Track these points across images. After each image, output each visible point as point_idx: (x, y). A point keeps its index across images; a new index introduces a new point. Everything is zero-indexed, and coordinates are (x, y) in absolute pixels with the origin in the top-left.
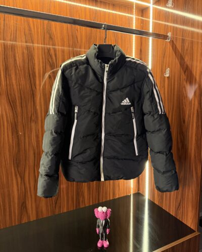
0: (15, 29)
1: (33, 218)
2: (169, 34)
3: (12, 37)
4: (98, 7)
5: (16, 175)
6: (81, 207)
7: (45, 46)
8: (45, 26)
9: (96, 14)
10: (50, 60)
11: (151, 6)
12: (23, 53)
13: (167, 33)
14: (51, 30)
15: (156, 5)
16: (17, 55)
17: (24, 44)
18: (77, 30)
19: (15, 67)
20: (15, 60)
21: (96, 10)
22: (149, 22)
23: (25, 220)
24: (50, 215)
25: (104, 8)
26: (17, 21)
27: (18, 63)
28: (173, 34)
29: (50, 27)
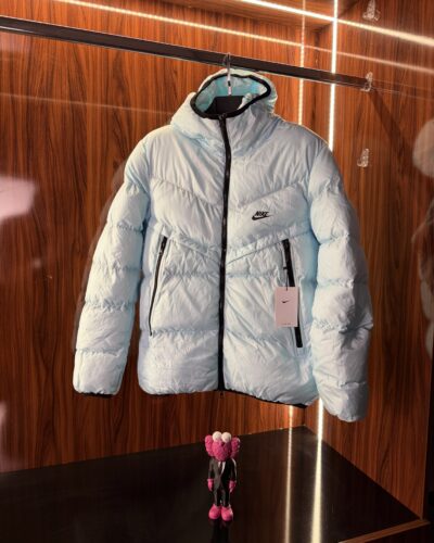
0: (50, 71)
1: (67, 457)
2: (369, 77)
3: (44, 84)
4: (220, 27)
5: (37, 363)
6: (171, 445)
7: (109, 106)
8: (110, 66)
9: (216, 40)
10: (118, 131)
11: (335, 20)
12: (64, 116)
13: (364, 75)
14: (121, 71)
15: (344, 19)
16: (52, 120)
17: (67, 102)
18: (176, 72)
19: (47, 143)
20: (48, 130)
21: (217, 33)
22: (330, 55)
23: (50, 461)
24: (103, 456)
25: (233, 29)
26: (54, 54)
27: (53, 135)
28: (376, 76)
29: (121, 66)
